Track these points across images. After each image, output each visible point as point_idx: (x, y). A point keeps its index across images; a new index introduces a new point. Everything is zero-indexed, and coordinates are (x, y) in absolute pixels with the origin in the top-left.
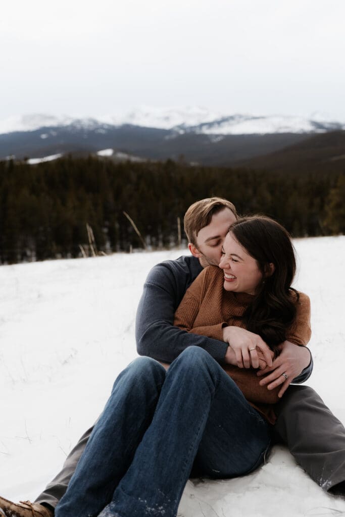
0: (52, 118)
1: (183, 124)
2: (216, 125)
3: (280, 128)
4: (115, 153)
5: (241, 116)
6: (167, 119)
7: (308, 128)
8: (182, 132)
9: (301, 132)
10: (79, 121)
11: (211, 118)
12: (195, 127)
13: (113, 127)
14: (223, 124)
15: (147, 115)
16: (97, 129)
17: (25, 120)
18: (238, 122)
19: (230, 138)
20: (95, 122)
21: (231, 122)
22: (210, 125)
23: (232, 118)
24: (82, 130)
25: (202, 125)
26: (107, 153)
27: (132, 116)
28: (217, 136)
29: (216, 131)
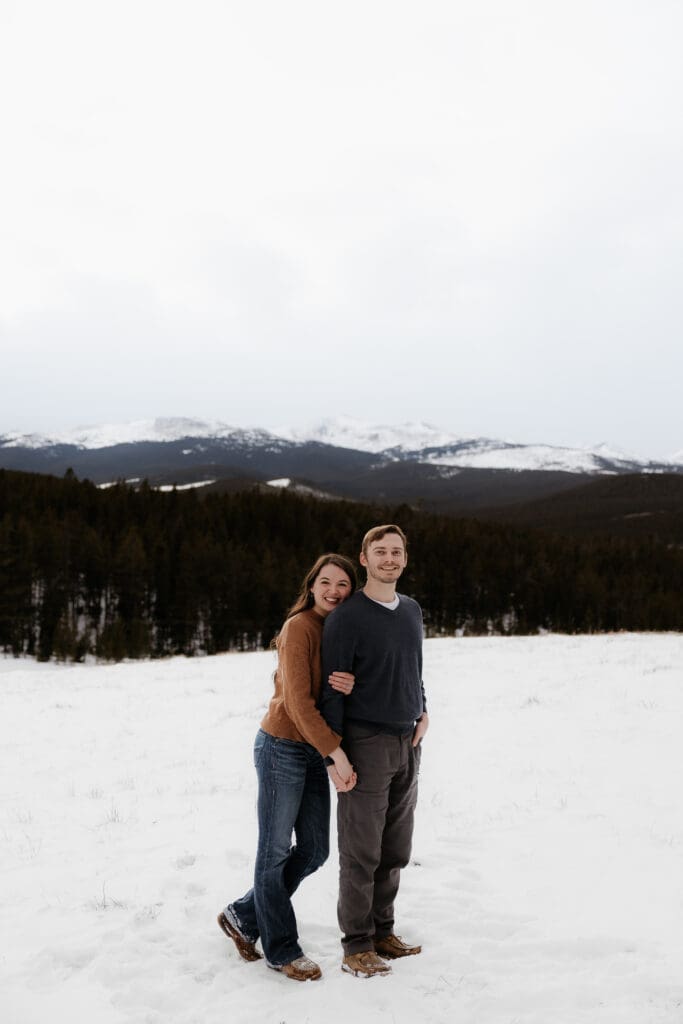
0: (200, 425)
1: (400, 447)
2: (449, 453)
3: (548, 464)
4: (292, 485)
5: (487, 442)
6: (375, 437)
7: (589, 466)
8: (396, 460)
9: (578, 471)
10: (241, 433)
11: (441, 442)
12: (417, 453)
13: (293, 444)
14: (458, 453)
15: (345, 430)
16: (270, 446)
17: (160, 424)
18: (483, 451)
19: (469, 473)
20: (266, 436)
21: (473, 450)
22: (440, 451)
23: (473, 443)
24: (245, 446)
25: (427, 451)
26: (284, 483)
27: (322, 430)
28: (450, 468)
29: (447, 461)
